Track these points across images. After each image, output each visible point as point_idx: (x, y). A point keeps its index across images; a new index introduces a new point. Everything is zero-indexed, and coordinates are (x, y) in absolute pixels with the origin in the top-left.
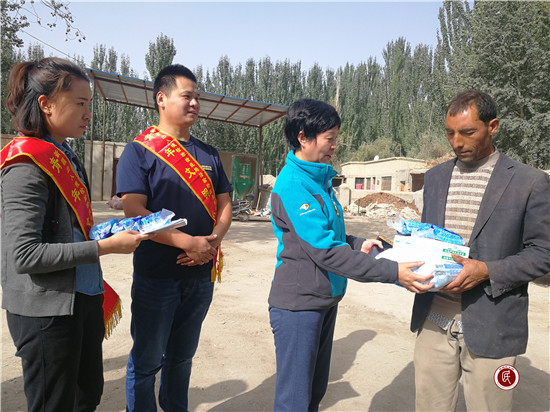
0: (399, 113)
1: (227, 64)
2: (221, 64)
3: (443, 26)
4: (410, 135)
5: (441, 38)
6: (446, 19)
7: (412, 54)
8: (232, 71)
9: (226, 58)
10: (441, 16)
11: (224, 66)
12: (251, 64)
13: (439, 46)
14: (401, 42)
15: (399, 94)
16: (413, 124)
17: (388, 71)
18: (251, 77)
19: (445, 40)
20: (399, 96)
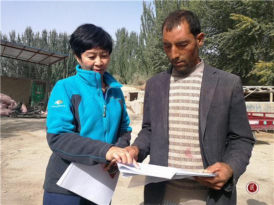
0: (123, 63)
1: (31, 31)
2: (27, 31)
3: (143, 24)
4: (129, 74)
5: (142, 29)
6: (144, 21)
7: (129, 35)
8: (33, 35)
9: (30, 27)
10: (142, 19)
11: (29, 32)
12: (45, 32)
13: (141, 33)
14: (124, 30)
15: (123, 54)
16: (130, 69)
17: (118, 43)
18: (45, 39)
19: (144, 30)
20: (123, 55)
